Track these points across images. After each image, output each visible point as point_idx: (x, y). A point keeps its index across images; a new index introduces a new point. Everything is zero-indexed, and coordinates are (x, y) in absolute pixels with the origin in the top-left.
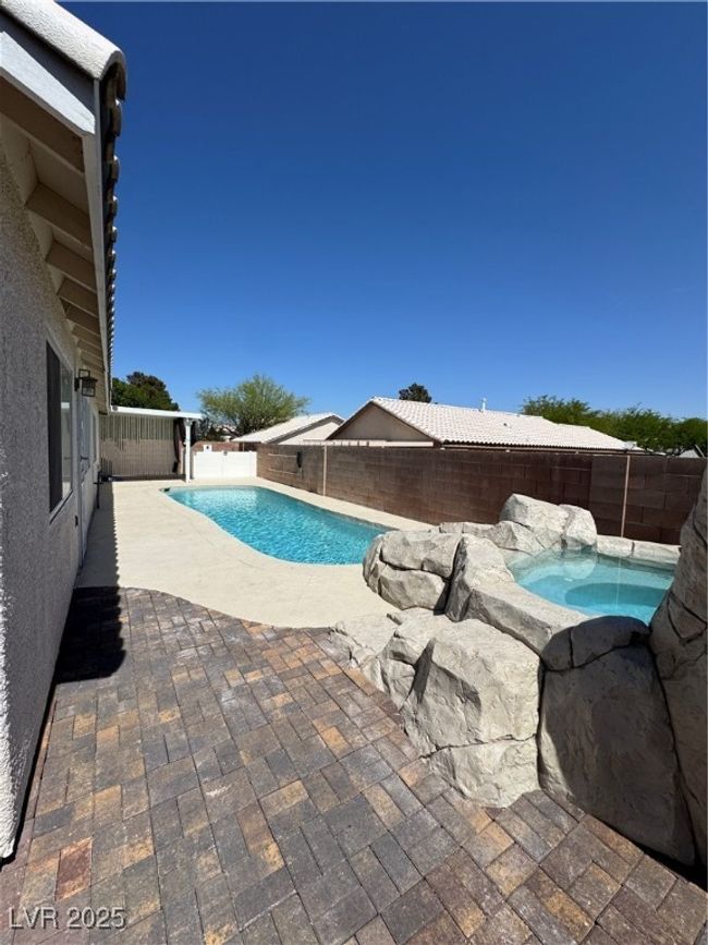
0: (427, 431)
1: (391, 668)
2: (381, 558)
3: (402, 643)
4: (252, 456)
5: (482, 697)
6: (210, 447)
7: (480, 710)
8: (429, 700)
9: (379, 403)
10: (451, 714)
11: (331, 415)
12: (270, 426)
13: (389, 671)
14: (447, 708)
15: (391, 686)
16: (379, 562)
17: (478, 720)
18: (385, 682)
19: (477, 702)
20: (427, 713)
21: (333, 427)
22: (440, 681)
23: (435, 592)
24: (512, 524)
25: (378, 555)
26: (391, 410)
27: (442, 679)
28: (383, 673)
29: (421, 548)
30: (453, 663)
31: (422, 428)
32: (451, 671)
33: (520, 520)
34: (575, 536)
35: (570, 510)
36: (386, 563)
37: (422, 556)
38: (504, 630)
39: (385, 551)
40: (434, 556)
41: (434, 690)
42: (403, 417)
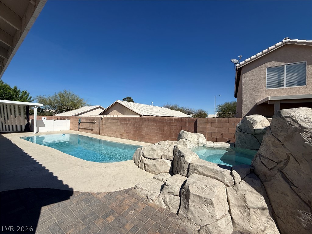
0: (137, 112)
1: (168, 199)
2: (143, 156)
3: (171, 188)
4: (68, 122)
5: (214, 202)
6: (46, 118)
7: (214, 208)
8: (191, 208)
9: (119, 102)
10: (203, 212)
11: (99, 106)
12: (72, 110)
13: (168, 200)
14: (200, 210)
15: (170, 206)
16: (143, 158)
17: (214, 211)
18: (166, 205)
19: (212, 205)
20: (192, 214)
21: (101, 111)
22: (195, 200)
23: (168, 166)
24: (184, 139)
25: (142, 156)
26: (124, 105)
27: (196, 199)
28: (164, 201)
29: (160, 151)
30: (199, 192)
31: (135, 111)
32: (200, 195)
33: (186, 138)
34: (201, 142)
35: (198, 134)
36: (146, 158)
37: (161, 154)
38: (206, 176)
39: (145, 154)
40: (166, 153)
41: (193, 204)
42: (128, 107)
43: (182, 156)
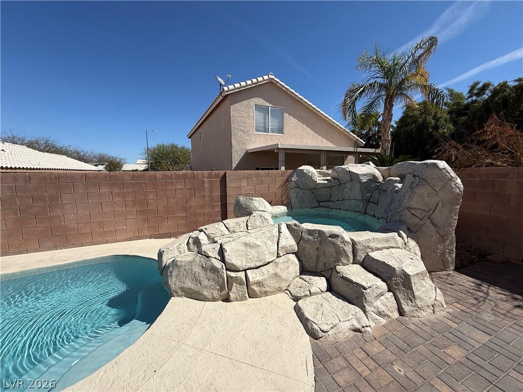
3: (377, 288)
13: (382, 308)
16: (234, 274)
18: (384, 316)
22: (415, 281)
24: (258, 212)
28: (380, 313)
43: (330, 236)
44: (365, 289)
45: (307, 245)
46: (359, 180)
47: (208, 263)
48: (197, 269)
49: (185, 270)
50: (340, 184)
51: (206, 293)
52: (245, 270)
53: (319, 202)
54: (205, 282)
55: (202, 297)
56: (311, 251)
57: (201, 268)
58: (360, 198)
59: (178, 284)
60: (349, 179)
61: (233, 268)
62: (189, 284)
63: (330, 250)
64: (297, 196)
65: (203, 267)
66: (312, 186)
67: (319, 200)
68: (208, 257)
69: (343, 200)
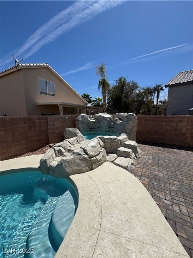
43: (114, 139)
44: (129, 152)
45: (107, 144)
46: (107, 120)
47: (82, 157)
48: (78, 161)
49: (72, 162)
50: (98, 121)
51: (84, 169)
52: (95, 156)
53: (90, 129)
54: (83, 165)
55: (83, 171)
56: (108, 145)
57: (79, 160)
58: (107, 126)
59: (71, 169)
60: (103, 119)
61: (91, 156)
62: (76, 168)
63: (115, 144)
64: (82, 127)
65: (80, 159)
66: (88, 122)
67: (90, 128)
68: (80, 154)
69: (100, 127)
